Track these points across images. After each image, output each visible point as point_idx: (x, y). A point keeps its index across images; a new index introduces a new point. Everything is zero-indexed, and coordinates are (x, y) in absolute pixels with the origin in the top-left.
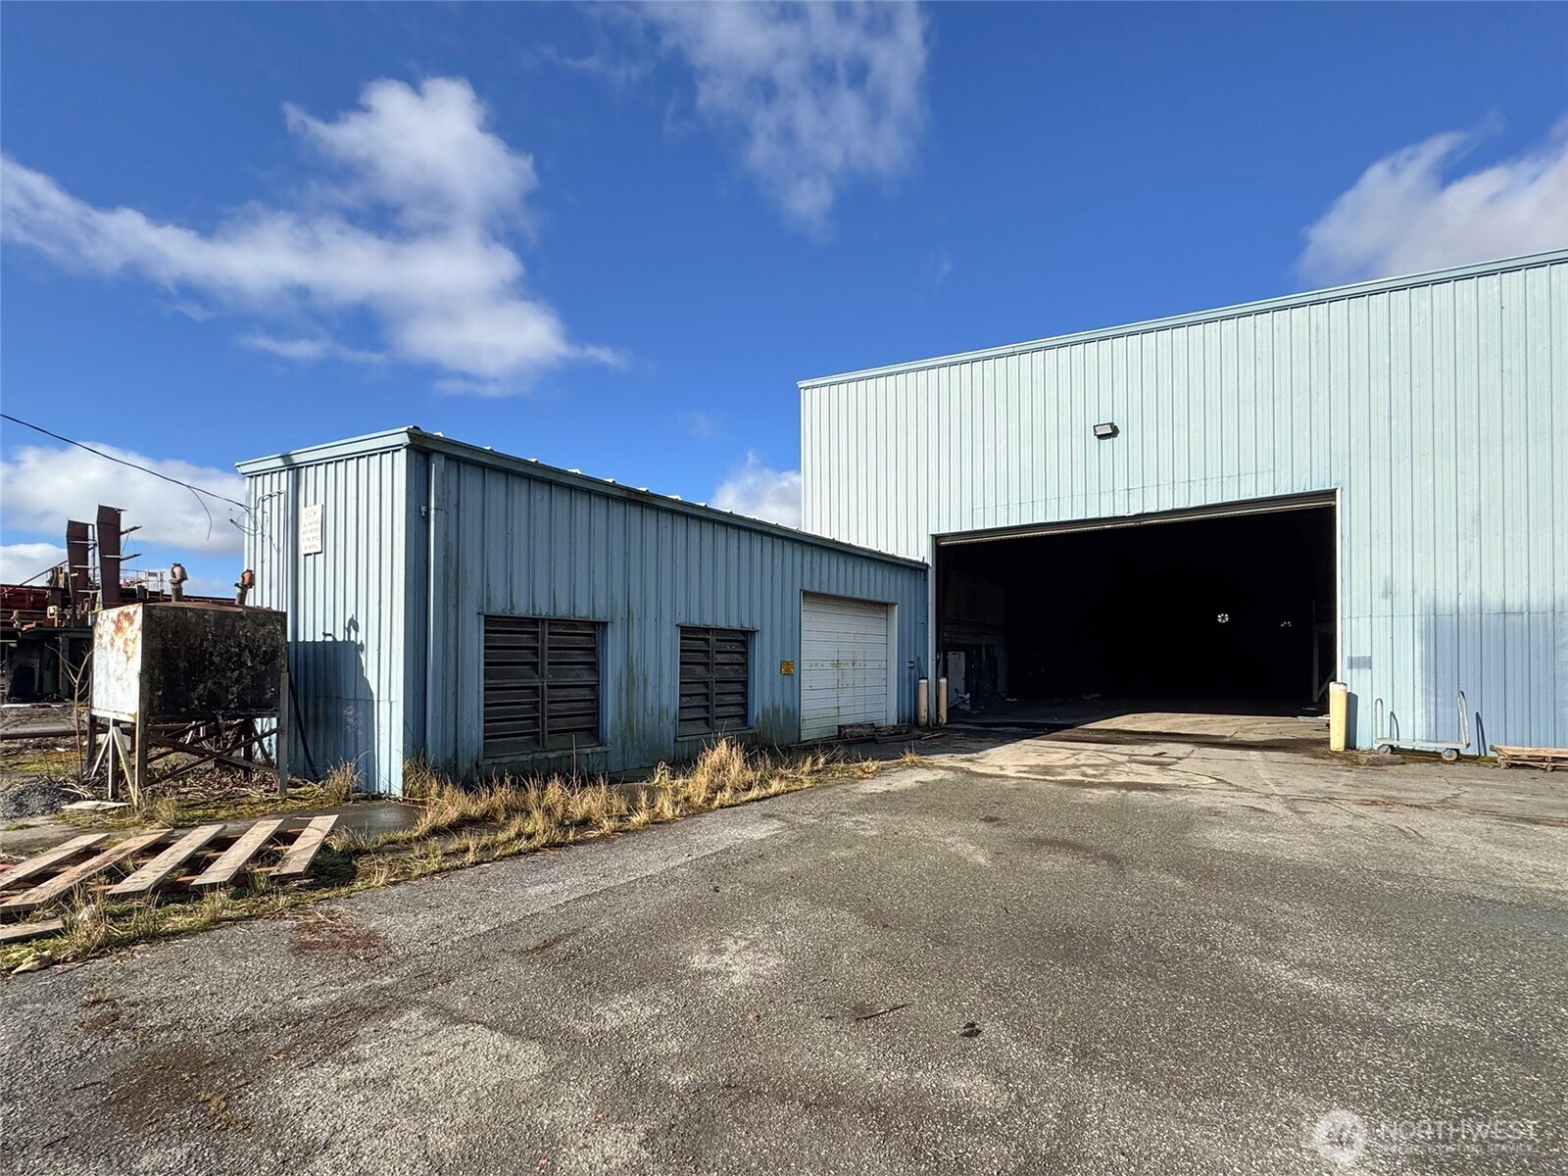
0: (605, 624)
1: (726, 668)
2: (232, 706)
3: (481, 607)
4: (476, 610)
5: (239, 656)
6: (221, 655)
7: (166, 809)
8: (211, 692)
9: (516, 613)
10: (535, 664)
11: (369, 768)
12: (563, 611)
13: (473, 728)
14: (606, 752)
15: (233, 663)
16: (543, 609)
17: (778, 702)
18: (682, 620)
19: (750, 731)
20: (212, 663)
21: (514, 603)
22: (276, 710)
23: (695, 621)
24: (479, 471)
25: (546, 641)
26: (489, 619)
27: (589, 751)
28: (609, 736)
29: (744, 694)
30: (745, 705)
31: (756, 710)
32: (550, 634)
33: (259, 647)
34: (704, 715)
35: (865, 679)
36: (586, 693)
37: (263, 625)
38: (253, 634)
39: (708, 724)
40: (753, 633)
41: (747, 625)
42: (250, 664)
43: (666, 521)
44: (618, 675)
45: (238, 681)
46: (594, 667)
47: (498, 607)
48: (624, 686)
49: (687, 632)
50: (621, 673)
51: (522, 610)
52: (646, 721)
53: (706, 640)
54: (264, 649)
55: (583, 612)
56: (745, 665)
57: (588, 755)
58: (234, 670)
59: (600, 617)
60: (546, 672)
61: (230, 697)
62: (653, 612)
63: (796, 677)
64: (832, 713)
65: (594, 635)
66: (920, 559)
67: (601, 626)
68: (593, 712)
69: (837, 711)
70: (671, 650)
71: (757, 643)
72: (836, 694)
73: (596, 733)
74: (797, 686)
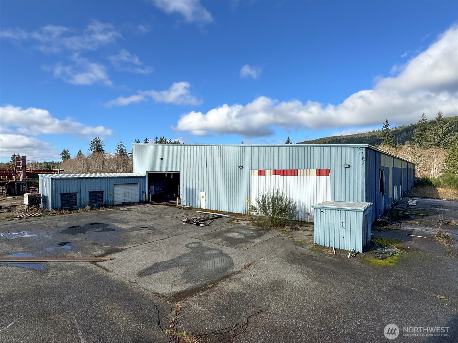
1: (99, 196)
4: (59, 193)
7: (30, 212)
8: (34, 202)
9: (64, 193)
11: (49, 209)
12: (71, 192)
13: (59, 205)
14: (78, 208)
15: (36, 199)
16: (68, 192)
17: (109, 199)
18: (90, 191)
19: (103, 204)
20: (34, 199)
22: (41, 204)
23: (92, 191)
25: (69, 195)
27: (75, 207)
29: (103, 199)
31: (104, 201)
33: (38, 198)
35: (131, 195)
36: (75, 200)
37: (39, 195)
39: (96, 203)
41: (102, 190)
43: (87, 179)
46: (76, 197)
47: (62, 193)
48: (80, 199)
52: (84, 203)
53: (95, 193)
55: (74, 192)
56: (102, 195)
60: (69, 199)
61: (36, 202)
62: (84, 190)
63: (113, 196)
64: (123, 200)
65: (75, 194)
66: (145, 175)
67: (76, 193)
68: (76, 202)
69: (124, 200)
70: (88, 195)
71: (104, 192)
72: (124, 197)
73: (76, 205)
74: (113, 197)
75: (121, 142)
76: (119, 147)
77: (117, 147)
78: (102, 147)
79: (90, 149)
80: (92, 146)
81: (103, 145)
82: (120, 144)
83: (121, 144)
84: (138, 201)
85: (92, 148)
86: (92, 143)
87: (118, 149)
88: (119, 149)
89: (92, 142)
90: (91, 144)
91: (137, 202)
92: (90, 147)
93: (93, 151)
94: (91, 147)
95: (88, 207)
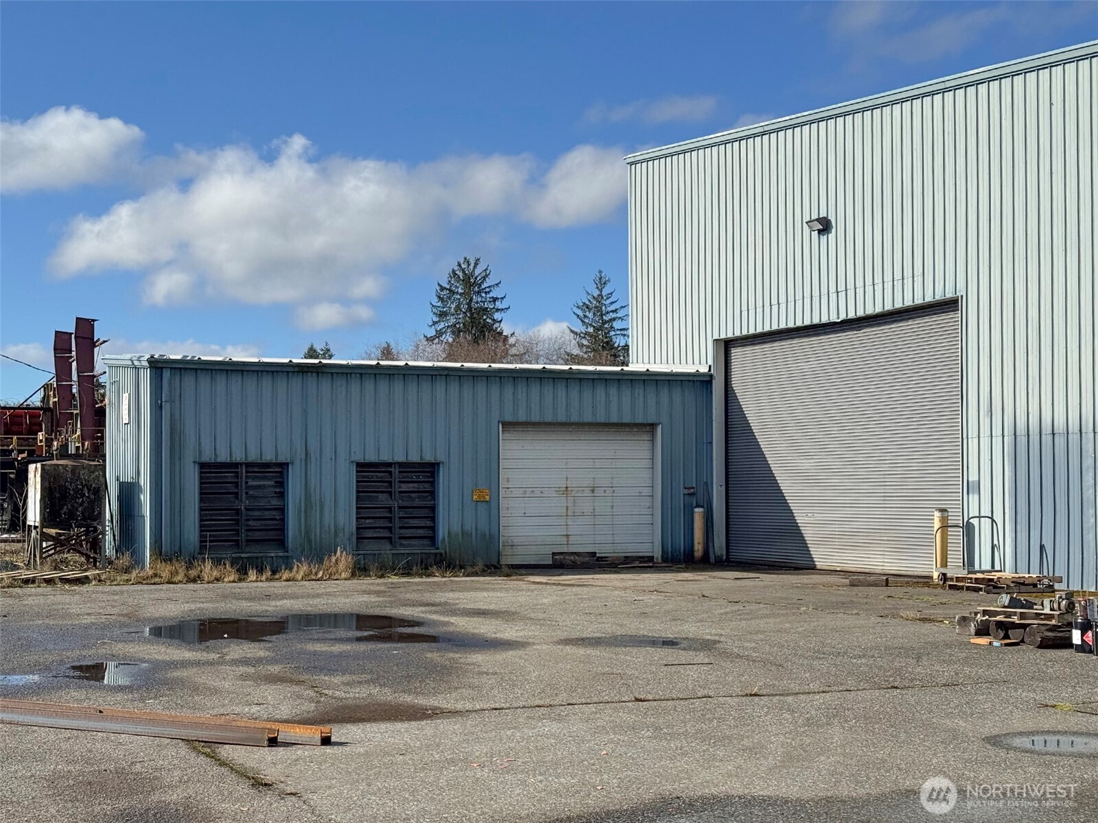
0: (287, 464)
1: (413, 495)
2: (79, 518)
3: (195, 458)
4: (192, 459)
5: (82, 490)
6: (73, 490)
8: (70, 510)
9: (219, 460)
10: (237, 494)
12: (253, 457)
13: (192, 532)
14: (288, 557)
15: (79, 494)
16: (238, 457)
17: (469, 526)
18: (359, 458)
19: (437, 551)
20: (70, 494)
21: (218, 453)
22: (100, 522)
23: (371, 457)
24: (193, 372)
25: (244, 477)
26: (203, 466)
27: (273, 555)
28: (290, 544)
29: (433, 519)
30: (433, 529)
31: (442, 532)
32: (247, 472)
33: (91, 485)
34: (388, 535)
35: (612, 507)
36: (275, 514)
37: (93, 472)
38: (88, 478)
39: (391, 543)
40: (438, 464)
41: (429, 458)
42: (87, 495)
43: (340, 382)
44: (298, 500)
45: (81, 504)
46: (282, 495)
47: (207, 457)
48: (303, 509)
49: (362, 467)
50: (300, 500)
51: (223, 457)
52: (323, 536)
53: (390, 472)
54: (94, 486)
55: (269, 457)
56: (433, 494)
57: (272, 557)
58: (80, 498)
59: (281, 459)
60: (244, 499)
61: (78, 513)
62: (328, 452)
63: (494, 504)
64: (558, 539)
65: (279, 471)
66: (704, 369)
67: (284, 466)
68: (282, 528)
69: (564, 540)
70: (346, 481)
71: (442, 473)
72: (562, 521)
73: (281, 543)
74: (494, 512)
75: (601, 283)
76: (590, 315)
77: (580, 313)
78: (497, 316)
79: (431, 332)
80: (442, 315)
81: (499, 305)
82: (596, 293)
83: (601, 295)
84: (658, 554)
85: (442, 325)
86: (445, 294)
87: (583, 329)
88: (591, 330)
89: (442, 289)
90: (435, 301)
91: (651, 559)
92: (435, 323)
93: (451, 345)
94: (436, 319)
95: (343, 560)
